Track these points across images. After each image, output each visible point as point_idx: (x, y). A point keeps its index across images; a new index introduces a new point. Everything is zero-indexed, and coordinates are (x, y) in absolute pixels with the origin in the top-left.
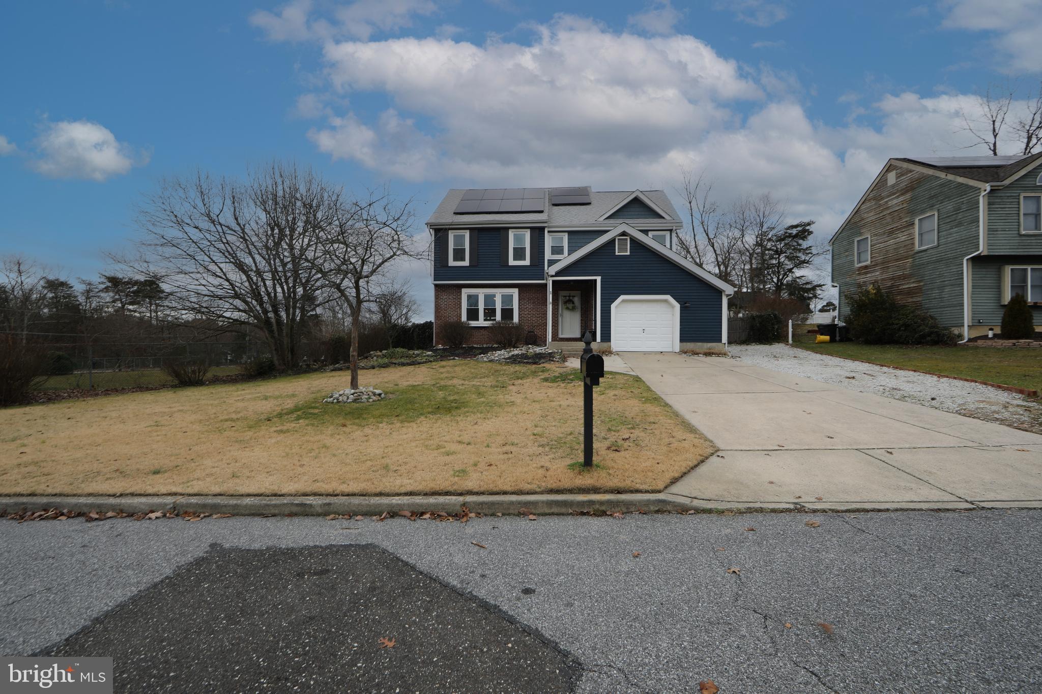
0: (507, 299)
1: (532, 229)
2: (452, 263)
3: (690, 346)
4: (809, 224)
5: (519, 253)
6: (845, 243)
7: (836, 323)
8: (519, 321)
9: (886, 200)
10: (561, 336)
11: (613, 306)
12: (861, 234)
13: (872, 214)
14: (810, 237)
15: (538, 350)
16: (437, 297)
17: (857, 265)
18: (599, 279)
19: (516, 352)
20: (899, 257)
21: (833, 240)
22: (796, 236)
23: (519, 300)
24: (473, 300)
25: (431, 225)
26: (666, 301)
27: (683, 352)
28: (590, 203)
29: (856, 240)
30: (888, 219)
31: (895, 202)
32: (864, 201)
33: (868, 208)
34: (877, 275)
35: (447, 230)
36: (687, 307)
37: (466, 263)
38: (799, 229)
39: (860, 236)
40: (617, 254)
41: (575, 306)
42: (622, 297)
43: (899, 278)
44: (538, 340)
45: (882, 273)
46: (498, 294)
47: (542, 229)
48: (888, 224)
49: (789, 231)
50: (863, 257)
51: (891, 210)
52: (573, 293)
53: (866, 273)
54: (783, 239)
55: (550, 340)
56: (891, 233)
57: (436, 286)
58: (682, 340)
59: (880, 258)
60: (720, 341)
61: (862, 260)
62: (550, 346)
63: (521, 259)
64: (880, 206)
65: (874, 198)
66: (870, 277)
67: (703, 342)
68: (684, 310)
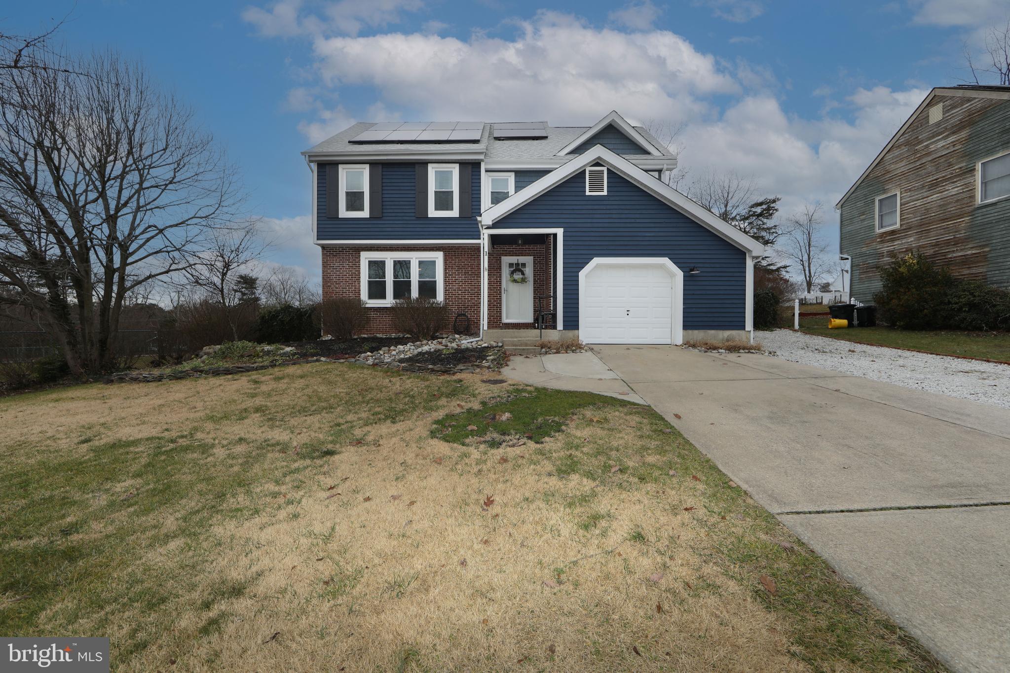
0: (427, 267)
1: (463, 164)
2: (344, 213)
3: (698, 335)
4: (774, 201)
5: (444, 200)
6: (859, 204)
7: (852, 303)
8: (445, 299)
9: (925, 144)
10: (505, 320)
11: (582, 274)
12: (885, 191)
13: (903, 163)
14: (776, 214)
15: (466, 342)
16: (325, 265)
17: (878, 231)
18: (560, 232)
19: (429, 347)
20: (948, 216)
21: (842, 202)
22: (761, 214)
23: (445, 269)
24: (377, 267)
25: (311, 157)
26: (662, 267)
27: (690, 345)
28: (546, 137)
29: (877, 199)
30: (930, 168)
31: (940, 145)
32: (891, 147)
33: (897, 157)
34: (911, 240)
35: (336, 164)
36: (693, 276)
37: (365, 214)
38: (764, 207)
39: (884, 193)
40: (588, 193)
41: (525, 278)
42: (596, 261)
43: (948, 243)
44: (469, 327)
45: (918, 239)
46: (414, 258)
47: (476, 165)
48: (929, 174)
49: (753, 210)
50: (887, 220)
51: (934, 156)
52: (522, 259)
53: (893, 240)
54: (747, 218)
55: (486, 328)
56: (934, 185)
57: (324, 247)
58: (685, 327)
59: (915, 220)
60: (743, 327)
61: (884, 225)
62: (485, 337)
63: (447, 209)
64: (915, 153)
65: (907, 143)
66: (897, 245)
67: (717, 329)
68: (689, 281)
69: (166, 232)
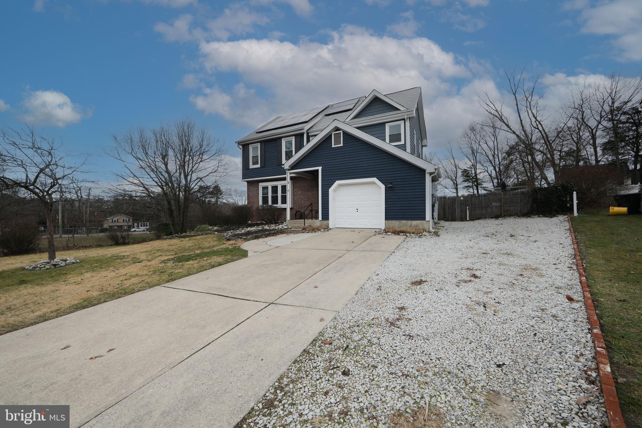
1: (296, 135)
2: (251, 166)
3: (396, 224)
11: (331, 190)
16: (248, 190)
18: (320, 169)
24: (265, 189)
25: (239, 143)
26: (374, 183)
28: (352, 109)
35: (248, 145)
37: (259, 165)
40: (333, 146)
42: (338, 182)
46: (279, 184)
47: (302, 135)
57: (247, 182)
58: (387, 218)
60: (424, 218)
62: (288, 223)
67: (407, 220)
68: (388, 191)
69: (202, 179)
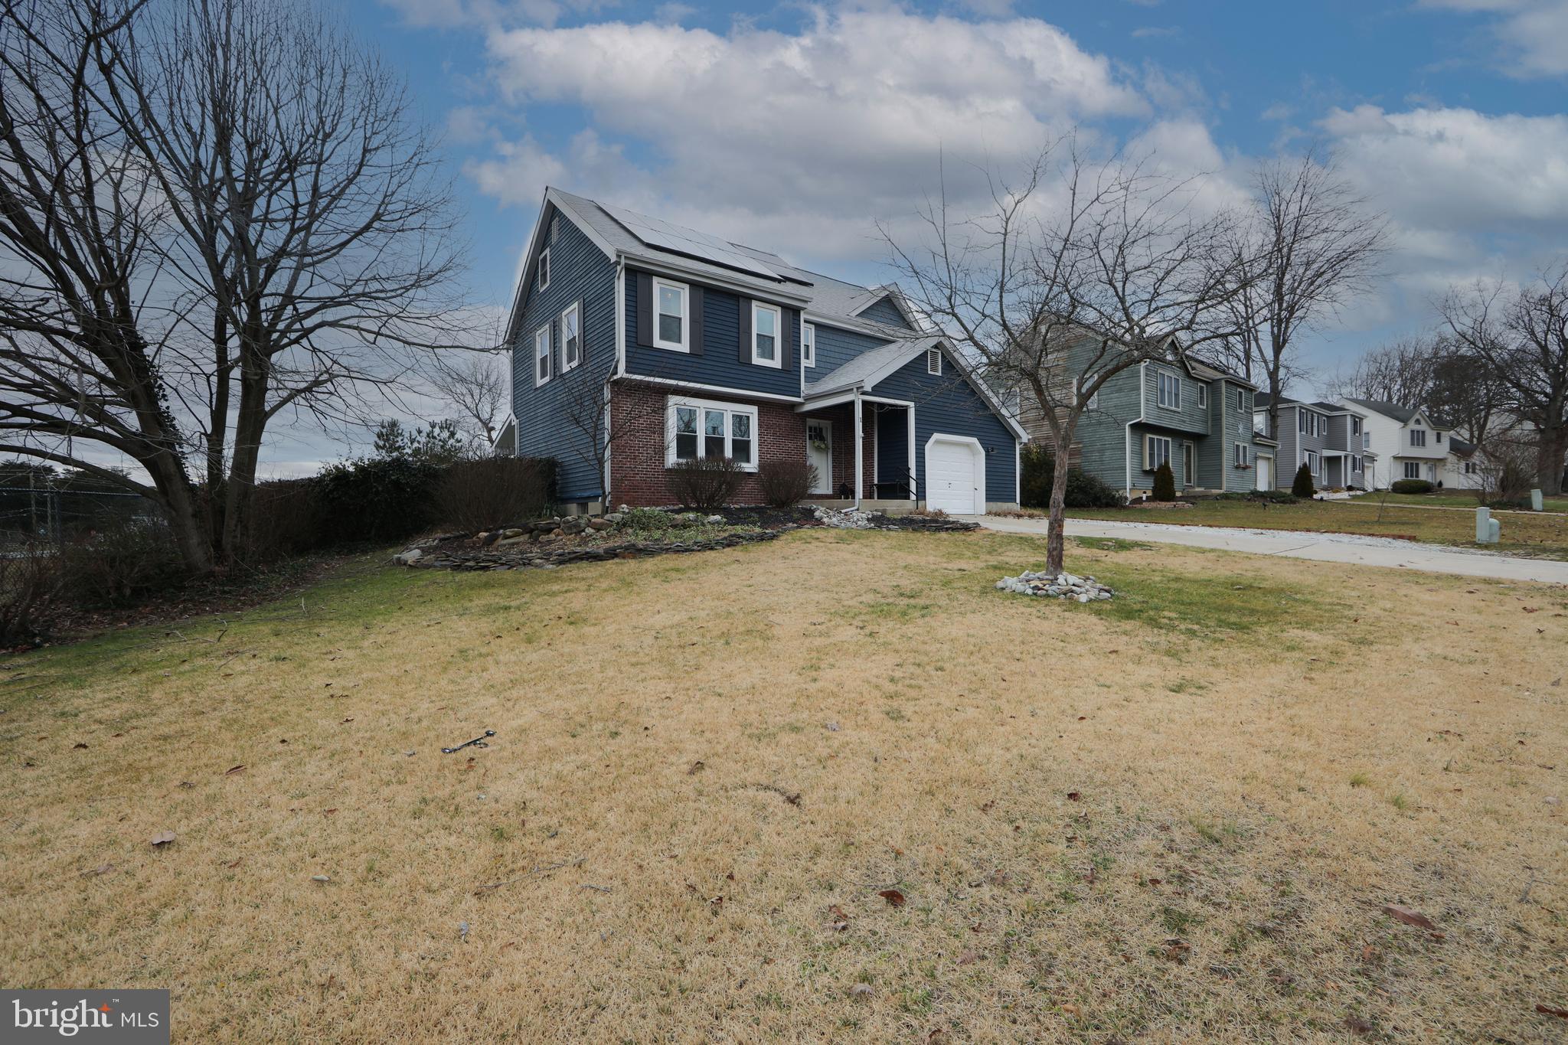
0: (742, 424)
1: (785, 308)
2: (657, 341)
3: (993, 506)
8: (759, 463)
11: (928, 447)
18: (912, 405)
23: (760, 427)
25: (626, 260)
26: (972, 446)
35: (650, 274)
36: (991, 455)
37: (684, 347)
40: (929, 372)
41: (826, 444)
42: (937, 436)
46: (728, 411)
47: (797, 312)
52: (822, 423)
58: (987, 499)
60: (1014, 500)
63: (767, 356)
68: (988, 460)
